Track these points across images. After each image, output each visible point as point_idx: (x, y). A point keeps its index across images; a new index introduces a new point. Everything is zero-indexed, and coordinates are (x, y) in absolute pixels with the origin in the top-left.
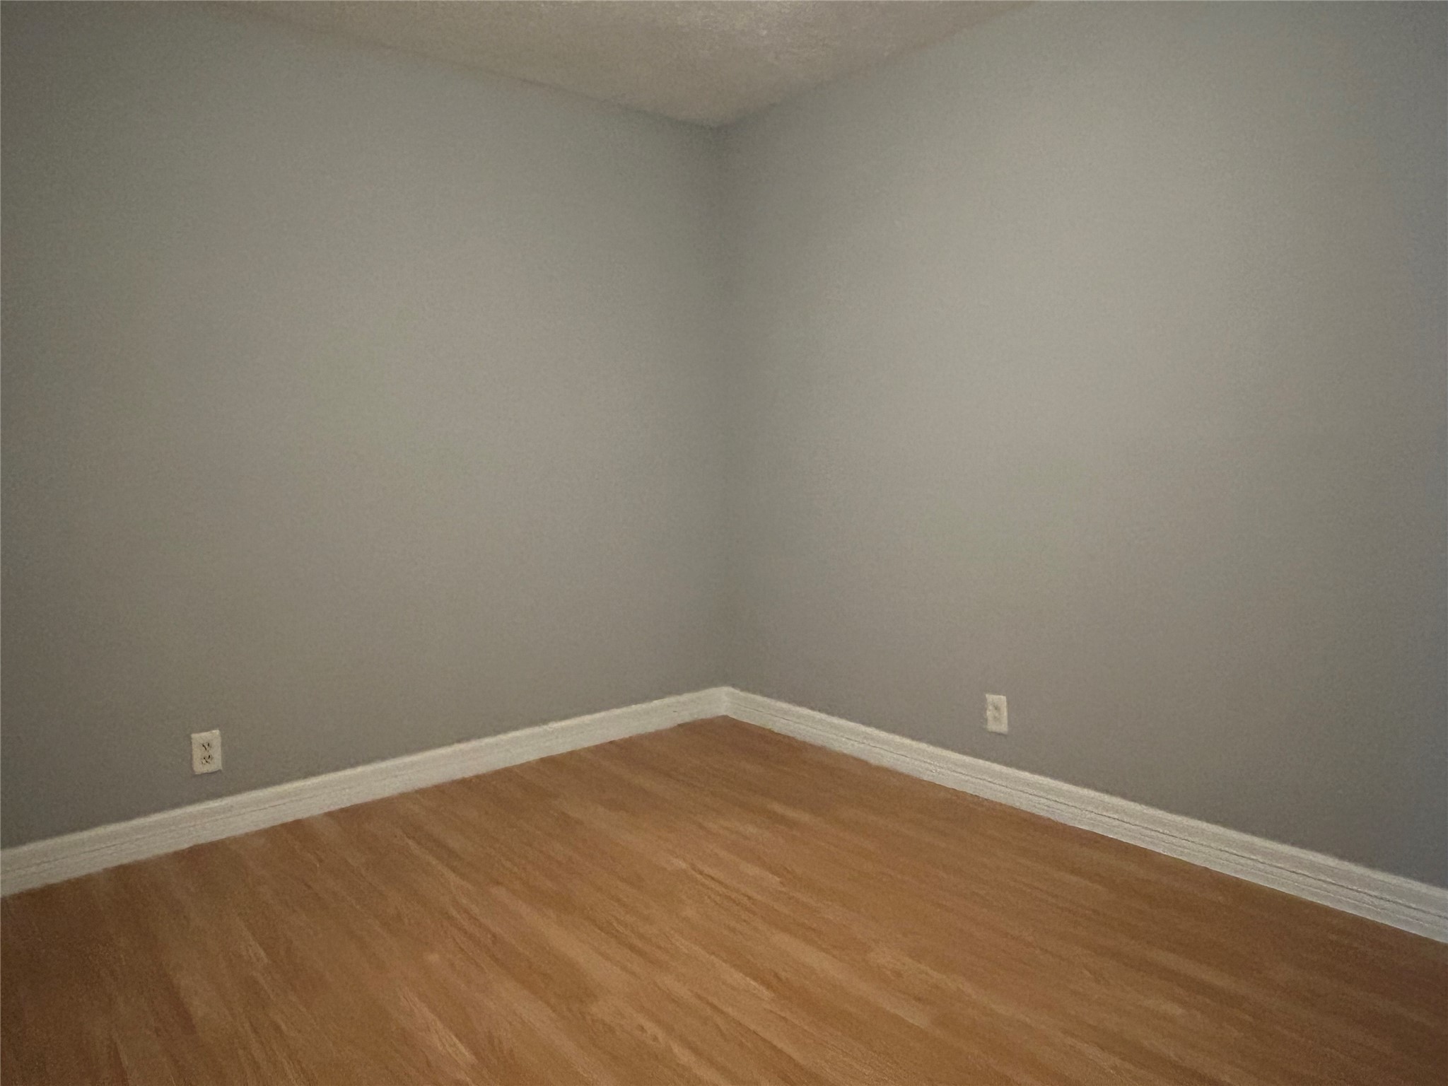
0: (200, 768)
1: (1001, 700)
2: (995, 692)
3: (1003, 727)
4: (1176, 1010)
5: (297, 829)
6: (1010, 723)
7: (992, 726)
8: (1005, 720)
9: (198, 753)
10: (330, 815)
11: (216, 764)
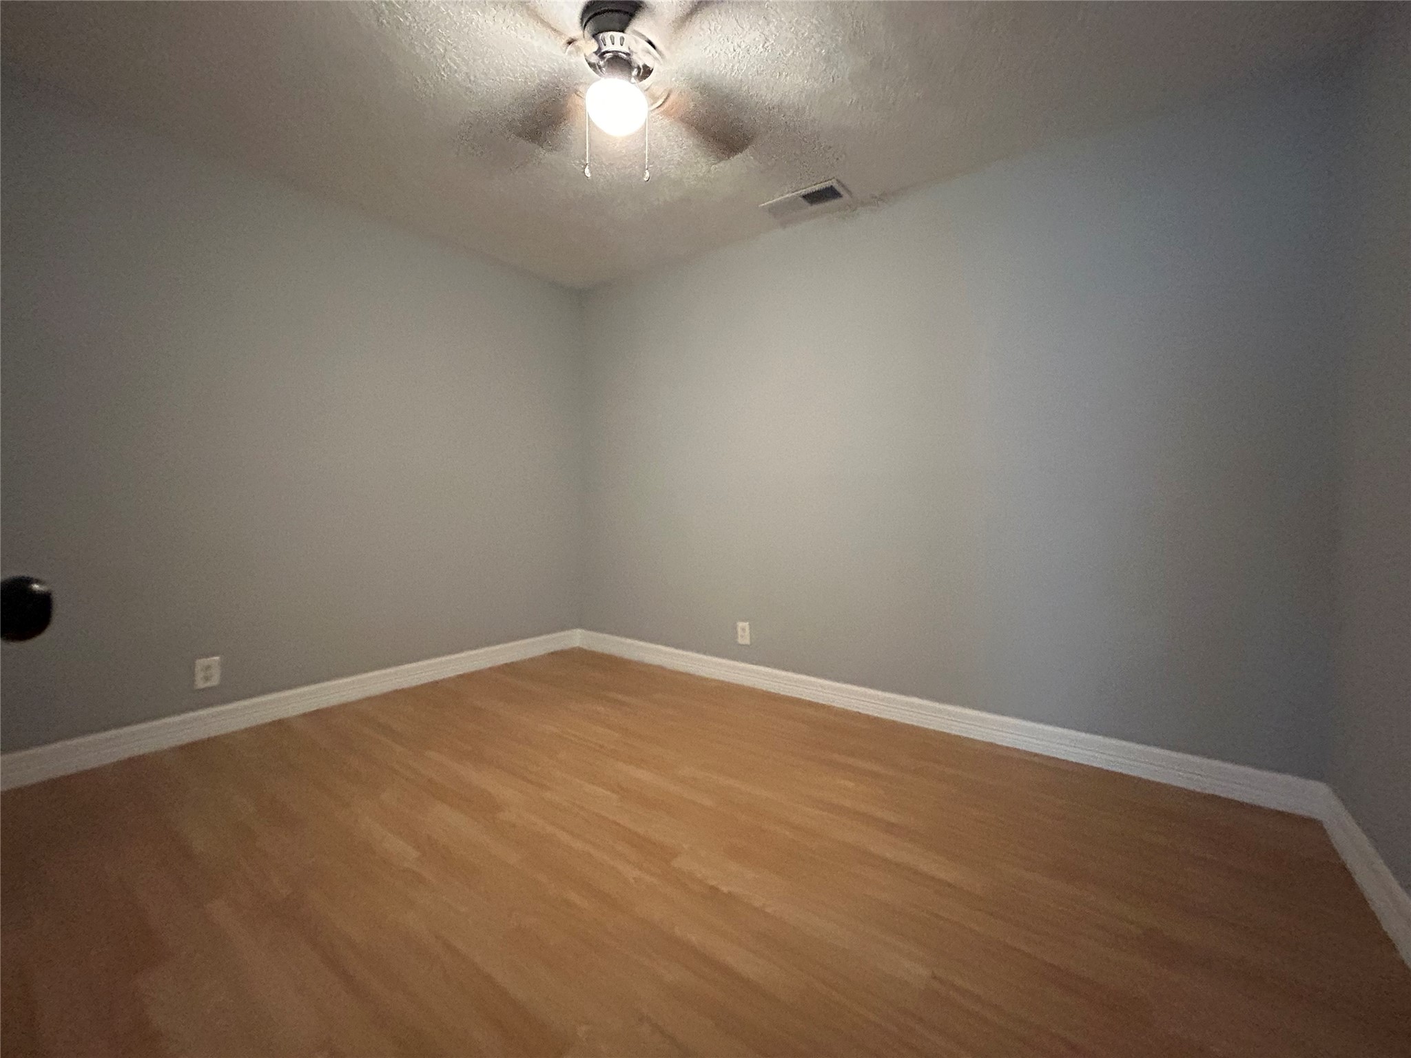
0: (200, 684)
1: (746, 625)
2: (744, 620)
3: (747, 641)
4: (851, 784)
5: (281, 725)
6: (751, 638)
7: (740, 641)
8: (748, 638)
9: (199, 676)
10: (304, 715)
11: (215, 681)
